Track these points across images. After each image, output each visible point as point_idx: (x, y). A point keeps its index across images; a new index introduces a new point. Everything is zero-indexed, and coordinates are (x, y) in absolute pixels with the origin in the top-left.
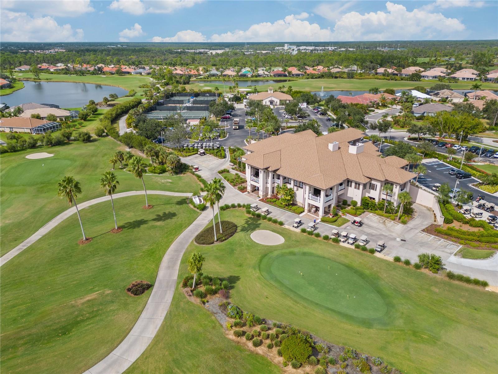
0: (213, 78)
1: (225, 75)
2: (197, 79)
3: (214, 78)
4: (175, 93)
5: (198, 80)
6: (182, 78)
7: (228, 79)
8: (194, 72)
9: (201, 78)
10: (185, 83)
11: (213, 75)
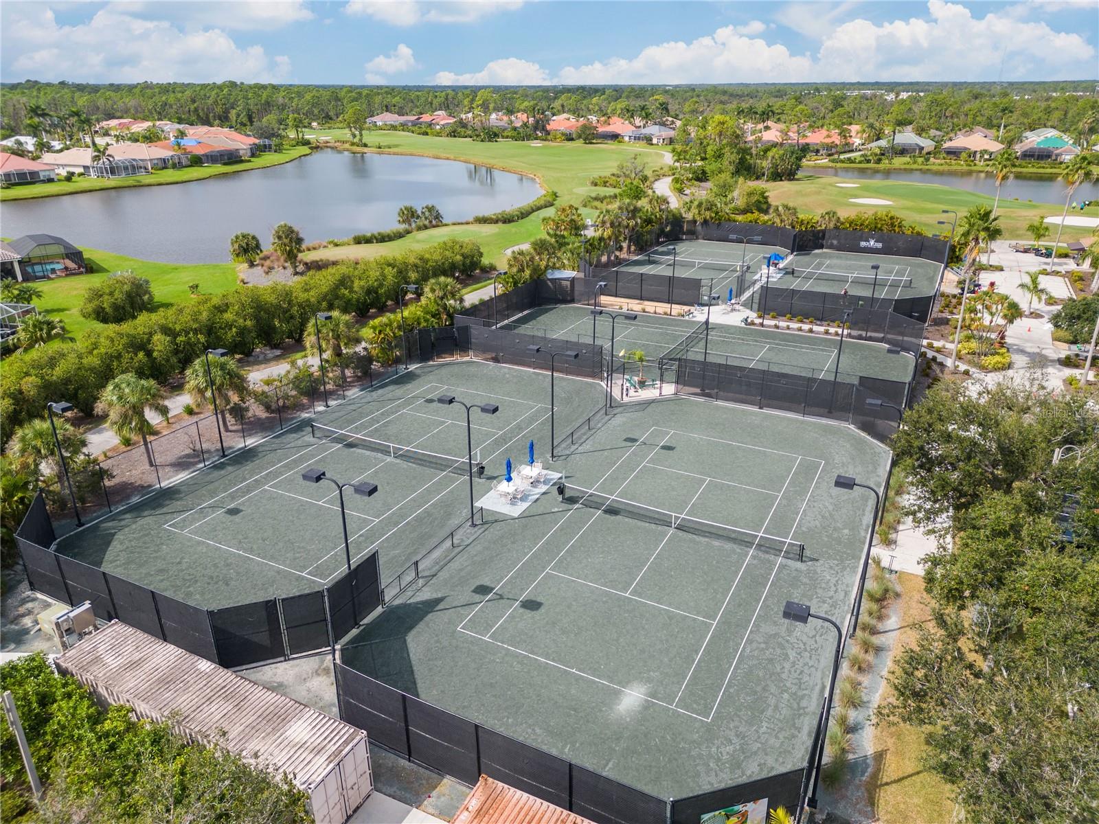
0: (899, 162)
1: (954, 153)
2: (833, 161)
3: (907, 159)
4: (695, 222)
5: (839, 165)
6: (770, 154)
7: (965, 168)
8: (828, 136)
9: (849, 159)
10: (777, 176)
11: (903, 151)
